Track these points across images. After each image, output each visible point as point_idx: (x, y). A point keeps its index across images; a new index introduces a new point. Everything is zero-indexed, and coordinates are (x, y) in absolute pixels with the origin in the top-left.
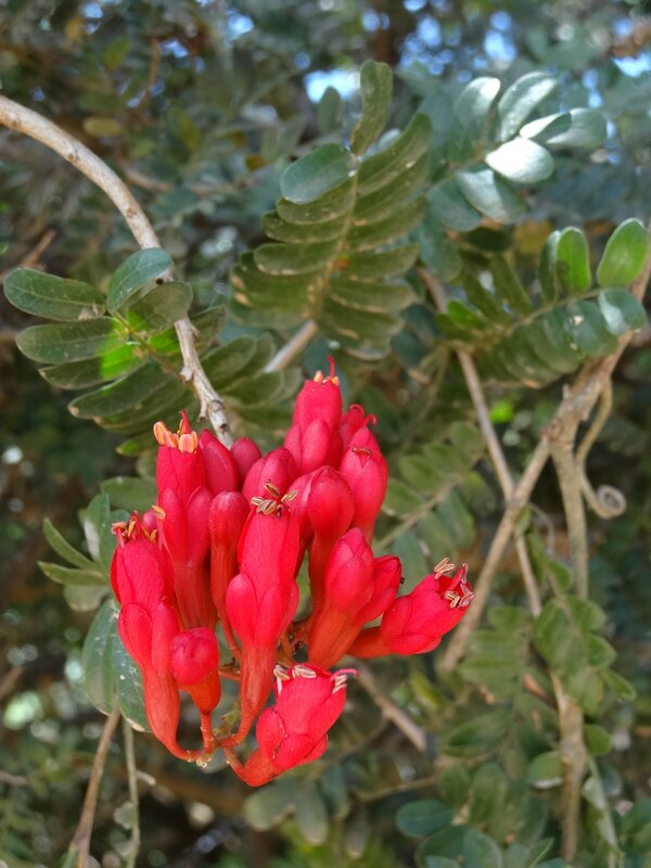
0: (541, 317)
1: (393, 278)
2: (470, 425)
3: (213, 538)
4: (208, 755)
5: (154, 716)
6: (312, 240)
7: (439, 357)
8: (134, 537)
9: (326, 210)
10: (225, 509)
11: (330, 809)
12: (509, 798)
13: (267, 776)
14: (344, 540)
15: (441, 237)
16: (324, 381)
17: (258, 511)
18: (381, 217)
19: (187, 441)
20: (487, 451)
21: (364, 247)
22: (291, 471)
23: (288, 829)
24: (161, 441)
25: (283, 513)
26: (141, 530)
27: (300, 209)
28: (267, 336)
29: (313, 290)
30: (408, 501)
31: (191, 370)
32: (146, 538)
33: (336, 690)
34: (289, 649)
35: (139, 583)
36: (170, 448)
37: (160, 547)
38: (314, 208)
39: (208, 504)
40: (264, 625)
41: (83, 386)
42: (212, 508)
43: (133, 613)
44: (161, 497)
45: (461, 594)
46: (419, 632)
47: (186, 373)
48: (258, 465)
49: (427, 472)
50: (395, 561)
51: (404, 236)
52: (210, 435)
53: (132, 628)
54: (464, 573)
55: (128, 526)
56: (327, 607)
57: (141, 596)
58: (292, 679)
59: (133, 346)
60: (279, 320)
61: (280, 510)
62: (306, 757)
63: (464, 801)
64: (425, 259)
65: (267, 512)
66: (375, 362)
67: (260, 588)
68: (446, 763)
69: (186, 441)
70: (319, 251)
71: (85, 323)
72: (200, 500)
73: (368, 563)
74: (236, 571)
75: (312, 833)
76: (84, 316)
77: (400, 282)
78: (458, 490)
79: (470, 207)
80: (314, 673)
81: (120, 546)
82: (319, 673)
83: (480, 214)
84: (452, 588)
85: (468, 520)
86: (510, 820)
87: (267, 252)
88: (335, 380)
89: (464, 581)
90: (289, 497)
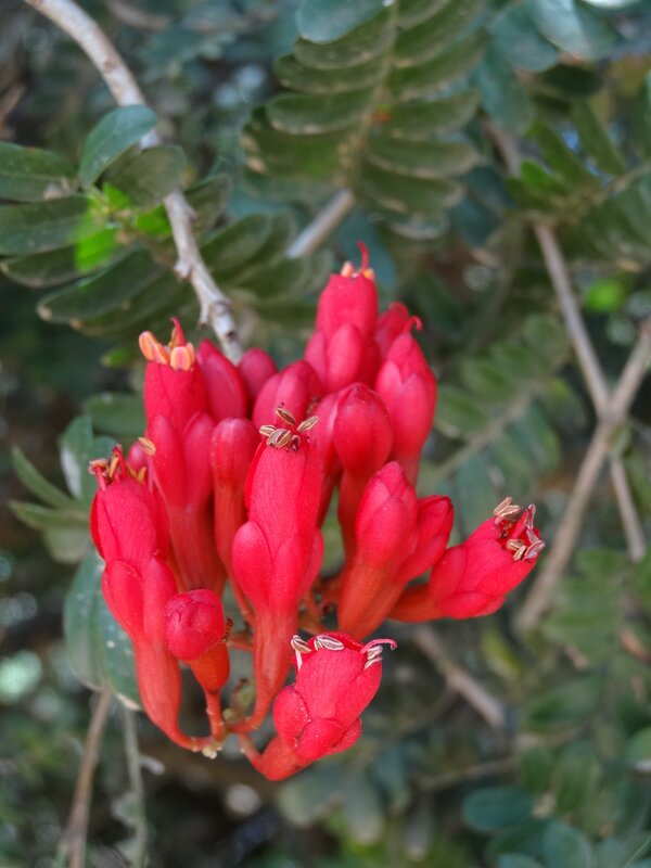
0: (636, 182)
1: (448, 132)
2: (551, 321)
3: (216, 477)
4: (217, 743)
5: (150, 696)
6: (341, 87)
7: (510, 231)
8: (117, 477)
9: (356, 49)
10: (230, 440)
11: (384, 798)
12: (605, 782)
13: (289, 768)
14: (379, 477)
15: (508, 78)
16: (355, 275)
17: (268, 443)
18: (431, 54)
19: (180, 355)
20: (573, 352)
21: (409, 94)
22: (313, 389)
23: (335, 824)
24: (149, 355)
25: (300, 444)
26: (126, 469)
27: (321, 50)
28: (286, 212)
29: (346, 152)
30: (474, 417)
31: (189, 264)
32: (133, 478)
33: (369, 664)
34: (316, 613)
35: (125, 533)
36: (160, 365)
37: (151, 489)
38: (341, 47)
39: (209, 434)
40: (281, 584)
41: (55, 281)
42: (214, 438)
43: (120, 572)
44: (151, 427)
45: (528, 543)
46: (476, 591)
47: (182, 268)
48: (271, 384)
49: (497, 380)
50: (444, 502)
51: (460, 79)
52: (211, 345)
53: (119, 589)
54: (530, 517)
55: (109, 464)
56: (359, 561)
57: (129, 549)
58: (314, 651)
59: (114, 230)
60: (305, 189)
61: (295, 441)
62: (334, 745)
63: (546, 788)
64: (489, 107)
65: (279, 445)
66: (428, 242)
67: (274, 539)
68: (527, 742)
69: (180, 357)
70: (351, 101)
71: (54, 202)
72: (200, 430)
73: (410, 505)
74: (244, 516)
75: (363, 828)
76: (51, 193)
77: (457, 138)
78: (538, 404)
79: (543, 40)
80: (340, 644)
81: (100, 489)
82: (347, 645)
83: (556, 49)
84: (515, 535)
85: (551, 440)
86: (605, 810)
87: (284, 106)
88: (369, 273)
89: (530, 527)
90: (307, 425)
